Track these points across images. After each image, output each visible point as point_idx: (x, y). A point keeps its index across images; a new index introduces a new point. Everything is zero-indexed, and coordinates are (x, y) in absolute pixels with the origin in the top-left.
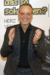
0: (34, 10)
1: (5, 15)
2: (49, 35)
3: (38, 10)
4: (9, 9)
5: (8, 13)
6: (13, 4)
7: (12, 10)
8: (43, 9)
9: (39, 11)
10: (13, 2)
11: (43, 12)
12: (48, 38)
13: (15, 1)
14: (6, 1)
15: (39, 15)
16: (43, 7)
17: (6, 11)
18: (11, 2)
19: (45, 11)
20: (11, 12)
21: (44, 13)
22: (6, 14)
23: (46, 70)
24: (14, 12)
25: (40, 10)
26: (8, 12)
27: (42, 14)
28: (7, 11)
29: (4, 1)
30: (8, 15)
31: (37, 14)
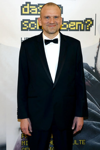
0: (71, 23)
1: (22, 30)
2: (95, 65)
3: (77, 23)
4: (30, 21)
5: (27, 27)
6: (36, 13)
7: (34, 23)
8: (86, 22)
9: (79, 25)
10: (36, 9)
11: (86, 27)
12: (94, 71)
13: (39, 8)
14: (25, 7)
16: (87, 19)
17: (23, 23)
18: (32, 9)
19: (89, 25)
20: (33, 26)
21: (88, 29)
22: (23, 28)
23: (88, 124)
24: (36, 26)
26: (28, 25)
27: (83, 30)
28: (25, 23)
29: (22, 7)
30: (27, 30)
31: (75, 30)
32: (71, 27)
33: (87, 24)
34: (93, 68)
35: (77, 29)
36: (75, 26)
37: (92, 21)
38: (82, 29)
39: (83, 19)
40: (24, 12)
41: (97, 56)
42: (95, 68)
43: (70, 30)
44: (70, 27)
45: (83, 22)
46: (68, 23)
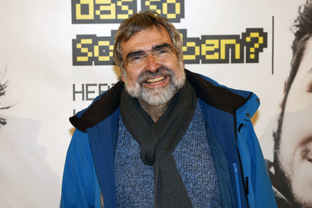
34: (270, 164)
35: (223, 57)
36: (218, 50)
37: (265, 35)
38: (238, 56)
39: (239, 31)
40: (79, 16)
41: (279, 131)
42: (276, 163)
43: (205, 61)
44: (204, 53)
45: (240, 39)
46: (200, 41)
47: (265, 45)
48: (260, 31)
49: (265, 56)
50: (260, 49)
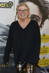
0: (1, 4)
15: (6, 9)
25: (6, 4)
31: (4, 8)
32: (1, 6)
33: (10, 5)
36: (3, 5)
43: (1, 8)
45: (8, 4)
47: (13, 5)
48: (12, 2)
49: (13, 7)
50: (12, 6)
